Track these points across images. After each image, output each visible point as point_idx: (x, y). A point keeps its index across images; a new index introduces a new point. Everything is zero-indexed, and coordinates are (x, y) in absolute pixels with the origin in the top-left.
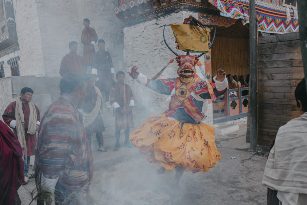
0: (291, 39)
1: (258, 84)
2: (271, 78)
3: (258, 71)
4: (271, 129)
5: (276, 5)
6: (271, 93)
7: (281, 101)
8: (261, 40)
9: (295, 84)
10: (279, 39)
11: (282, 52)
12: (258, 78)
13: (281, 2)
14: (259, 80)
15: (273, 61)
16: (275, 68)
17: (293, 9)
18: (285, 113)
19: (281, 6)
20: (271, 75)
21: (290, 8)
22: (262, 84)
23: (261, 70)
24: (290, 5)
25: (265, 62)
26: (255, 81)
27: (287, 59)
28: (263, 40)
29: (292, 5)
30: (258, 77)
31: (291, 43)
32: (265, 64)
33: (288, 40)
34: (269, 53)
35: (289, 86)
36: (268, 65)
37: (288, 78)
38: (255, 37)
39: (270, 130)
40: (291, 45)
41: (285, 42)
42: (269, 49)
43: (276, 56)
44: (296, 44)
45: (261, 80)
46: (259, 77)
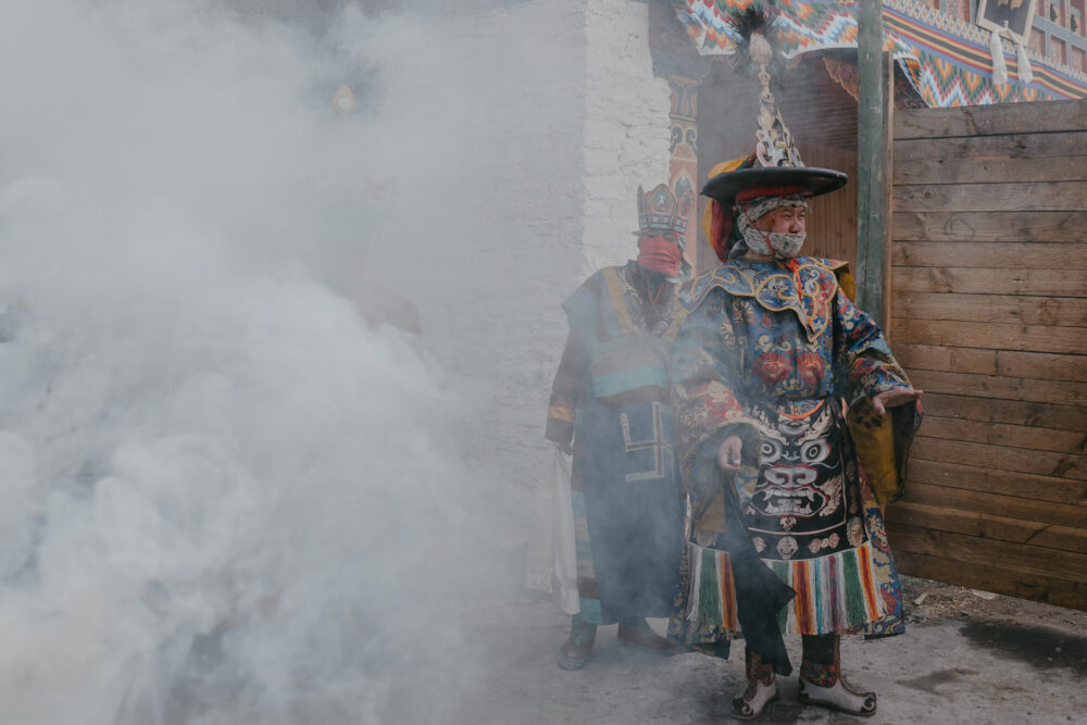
0: (1024, 129)
1: (892, 308)
2: (944, 284)
3: (890, 251)
4: (939, 504)
5: (955, 20)
6: (943, 348)
7: (984, 385)
8: (906, 123)
9: (1040, 314)
10: (974, 125)
11: (988, 180)
12: (889, 281)
13: (972, 9)
14: (892, 291)
15: (954, 213)
16: (961, 246)
17: (1013, 43)
18: (1000, 437)
19: (970, 25)
20: (943, 269)
21: (1002, 38)
22: (907, 310)
23: (904, 250)
24: (1002, 25)
25: (920, 216)
26: (880, 292)
27: (1006, 208)
28: (910, 126)
29: (1010, 27)
30: (892, 277)
31: (1024, 143)
32: (920, 223)
33: (1011, 129)
34: (939, 181)
35: (1017, 320)
36: (933, 229)
37: (1012, 291)
38: (879, 111)
39: (935, 510)
40: (1027, 150)
41: (1001, 140)
42: (938, 165)
43: (963, 193)
44: (1042, 148)
45: (902, 293)
46: (897, 278)
